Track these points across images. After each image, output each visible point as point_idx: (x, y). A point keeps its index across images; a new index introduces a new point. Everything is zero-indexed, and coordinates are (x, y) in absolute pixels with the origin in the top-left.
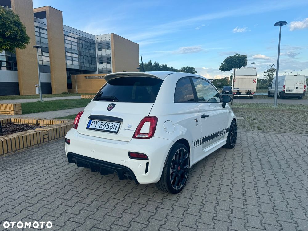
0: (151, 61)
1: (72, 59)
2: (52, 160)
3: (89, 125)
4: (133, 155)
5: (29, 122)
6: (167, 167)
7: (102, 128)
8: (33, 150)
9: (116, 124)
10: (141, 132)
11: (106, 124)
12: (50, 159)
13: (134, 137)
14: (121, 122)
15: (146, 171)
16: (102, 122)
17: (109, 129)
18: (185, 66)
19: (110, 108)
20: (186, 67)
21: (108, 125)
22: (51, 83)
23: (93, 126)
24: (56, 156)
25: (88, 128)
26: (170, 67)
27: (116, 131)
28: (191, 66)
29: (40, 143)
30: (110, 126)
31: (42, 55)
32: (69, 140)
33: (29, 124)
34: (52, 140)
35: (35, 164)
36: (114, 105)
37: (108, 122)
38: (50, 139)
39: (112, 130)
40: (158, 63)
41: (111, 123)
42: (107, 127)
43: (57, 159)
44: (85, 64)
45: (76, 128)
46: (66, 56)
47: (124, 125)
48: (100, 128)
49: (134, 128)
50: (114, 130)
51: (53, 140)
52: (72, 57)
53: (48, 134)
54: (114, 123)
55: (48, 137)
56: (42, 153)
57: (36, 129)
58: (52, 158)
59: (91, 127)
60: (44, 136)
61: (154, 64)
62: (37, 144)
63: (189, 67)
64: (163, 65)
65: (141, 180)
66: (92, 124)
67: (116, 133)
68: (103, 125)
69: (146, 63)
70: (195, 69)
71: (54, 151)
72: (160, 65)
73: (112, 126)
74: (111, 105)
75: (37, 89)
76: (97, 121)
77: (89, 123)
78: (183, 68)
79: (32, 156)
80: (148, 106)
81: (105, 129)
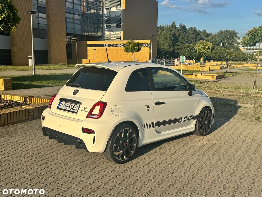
0: (174, 23)
1: (74, 21)
2: (33, 135)
3: (59, 106)
4: (85, 131)
5: (18, 100)
6: (111, 141)
7: (67, 109)
8: (19, 126)
9: (77, 106)
10: (93, 113)
11: (70, 106)
12: (32, 133)
13: (88, 117)
14: (80, 105)
15: (93, 143)
16: (68, 104)
17: (71, 110)
18: (223, 30)
19: (75, 93)
20: (225, 31)
21: (71, 107)
22: (47, 51)
23: (61, 107)
24: (37, 132)
25: (58, 108)
26: (202, 31)
27: (76, 111)
28: (232, 30)
29: (25, 120)
30: (73, 107)
31: (39, 17)
32: (44, 117)
33: (18, 101)
34: (36, 117)
35: (19, 136)
36: (78, 91)
37: (72, 104)
38: (35, 116)
39: (73, 111)
40: (185, 25)
41: (74, 105)
42: (71, 108)
43: (37, 134)
44: (90, 28)
45: (50, 108)
46: (66, 18)
47: (82, 107)
48: (66, 108)
49: (88, 110)
50: (75, 111)
51: (38, 117)
52: (74, 19)
53: (33, 112)
54: (76, 105)
55: (33, 115)
56: (26, 128)
57: (23, 107)
58: (33, 133)
59: (60, 108)
60: (29, 113)
61: (179, 27)
62: (23, 120)
63: (229, 31)
64: (192, 28)
65: (90, 150)
66: (61, 105)
67: (76, 113)
68: (68, 106)
69: (169, 25)
70: (237, 33)
71: (36, 127)
72: (187, 28)
73: (74, 108)
74: (76, 91)
75: (30, 60)
76: (65, 103)
77: (59, 104)
78: (220, 32)
79: (17, 130)
80: (101, 93)
81: (69, 110)
